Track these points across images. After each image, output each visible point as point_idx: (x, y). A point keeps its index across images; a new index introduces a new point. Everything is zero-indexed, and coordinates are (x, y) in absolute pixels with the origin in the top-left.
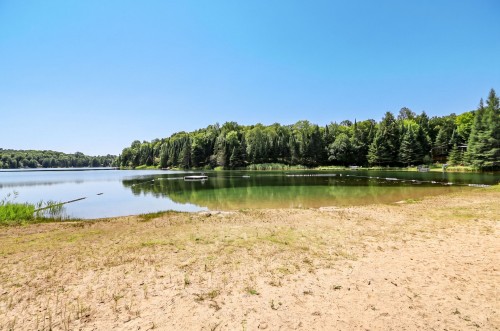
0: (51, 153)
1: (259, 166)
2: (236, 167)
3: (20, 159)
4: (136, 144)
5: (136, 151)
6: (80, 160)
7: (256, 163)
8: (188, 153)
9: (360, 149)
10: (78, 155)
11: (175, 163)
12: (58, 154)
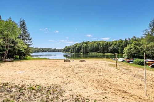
0: (49, 49)
1: (91, 53)
2: (85, 53)
3: (44, 50)
4: (66, 47)
5: (66, 48)
6: (55, 50)
7: (90, 52)
8: (76, 49)
9: (117, 49)
10: (55, 49)
11: (73, 52)
12: (51, 49)
